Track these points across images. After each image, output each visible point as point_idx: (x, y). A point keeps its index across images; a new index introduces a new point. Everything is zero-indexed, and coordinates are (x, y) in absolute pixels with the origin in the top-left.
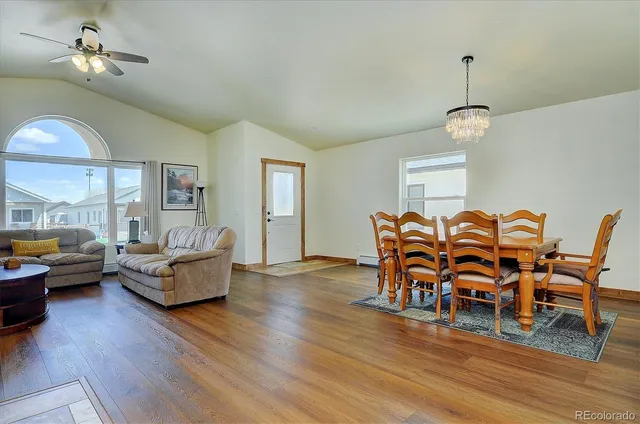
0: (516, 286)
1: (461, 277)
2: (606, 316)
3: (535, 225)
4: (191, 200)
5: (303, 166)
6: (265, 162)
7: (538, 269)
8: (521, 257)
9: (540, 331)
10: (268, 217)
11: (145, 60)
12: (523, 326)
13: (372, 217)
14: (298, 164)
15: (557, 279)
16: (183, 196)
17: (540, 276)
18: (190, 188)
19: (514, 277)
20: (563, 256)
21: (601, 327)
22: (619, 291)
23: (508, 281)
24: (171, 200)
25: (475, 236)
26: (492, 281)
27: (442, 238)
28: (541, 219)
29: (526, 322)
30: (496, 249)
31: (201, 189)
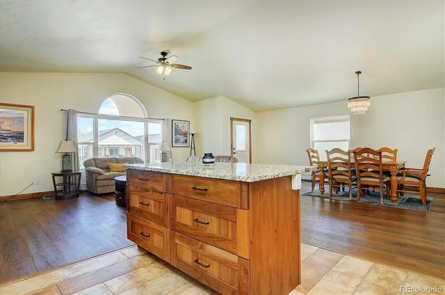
0: (389, 183)
1: (362, 179)
2: (429, 198)
3: (392, 155)
4: (186, 141)
5: (250, 121)
6: (232, 119)
7: (399, 175)
8: (391, 169)
9: (400, 203)
10: (234, 151)
11: (190, 68)
12: (393, 201)
13: (307, 151)
14: (248, 120)
15: (407, 179)
16: (182, 139)
17: (399, 178)
18: (185, 134)
19: (388, 179)
20: (408, 169)
21: (428, 202)
22: (433, 188)
23: (385, 180)
24: (177, 141)
25: (371, 159)
26: (378, 180)
27: (353, 161)
28: (395, 152)
29: (394, 199)
30: (381, 166)
31: (193, 135)
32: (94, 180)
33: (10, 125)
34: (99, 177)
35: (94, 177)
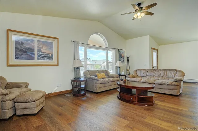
5: (158, 50)
6: (152, 48)
10: (153, 66)
16: (122, 60)
18: (123, 57)
31: (128, 58)
32: (94, 84)
33: (46, 50)
34: (98, 82)
35: (94, 83)
